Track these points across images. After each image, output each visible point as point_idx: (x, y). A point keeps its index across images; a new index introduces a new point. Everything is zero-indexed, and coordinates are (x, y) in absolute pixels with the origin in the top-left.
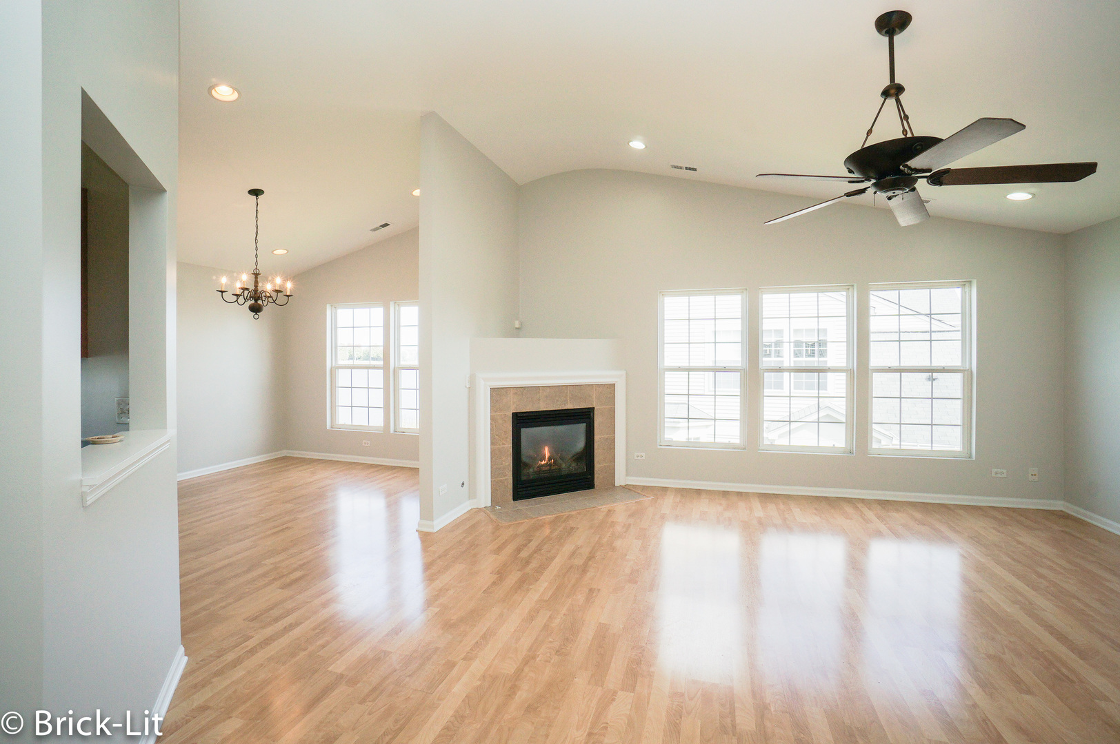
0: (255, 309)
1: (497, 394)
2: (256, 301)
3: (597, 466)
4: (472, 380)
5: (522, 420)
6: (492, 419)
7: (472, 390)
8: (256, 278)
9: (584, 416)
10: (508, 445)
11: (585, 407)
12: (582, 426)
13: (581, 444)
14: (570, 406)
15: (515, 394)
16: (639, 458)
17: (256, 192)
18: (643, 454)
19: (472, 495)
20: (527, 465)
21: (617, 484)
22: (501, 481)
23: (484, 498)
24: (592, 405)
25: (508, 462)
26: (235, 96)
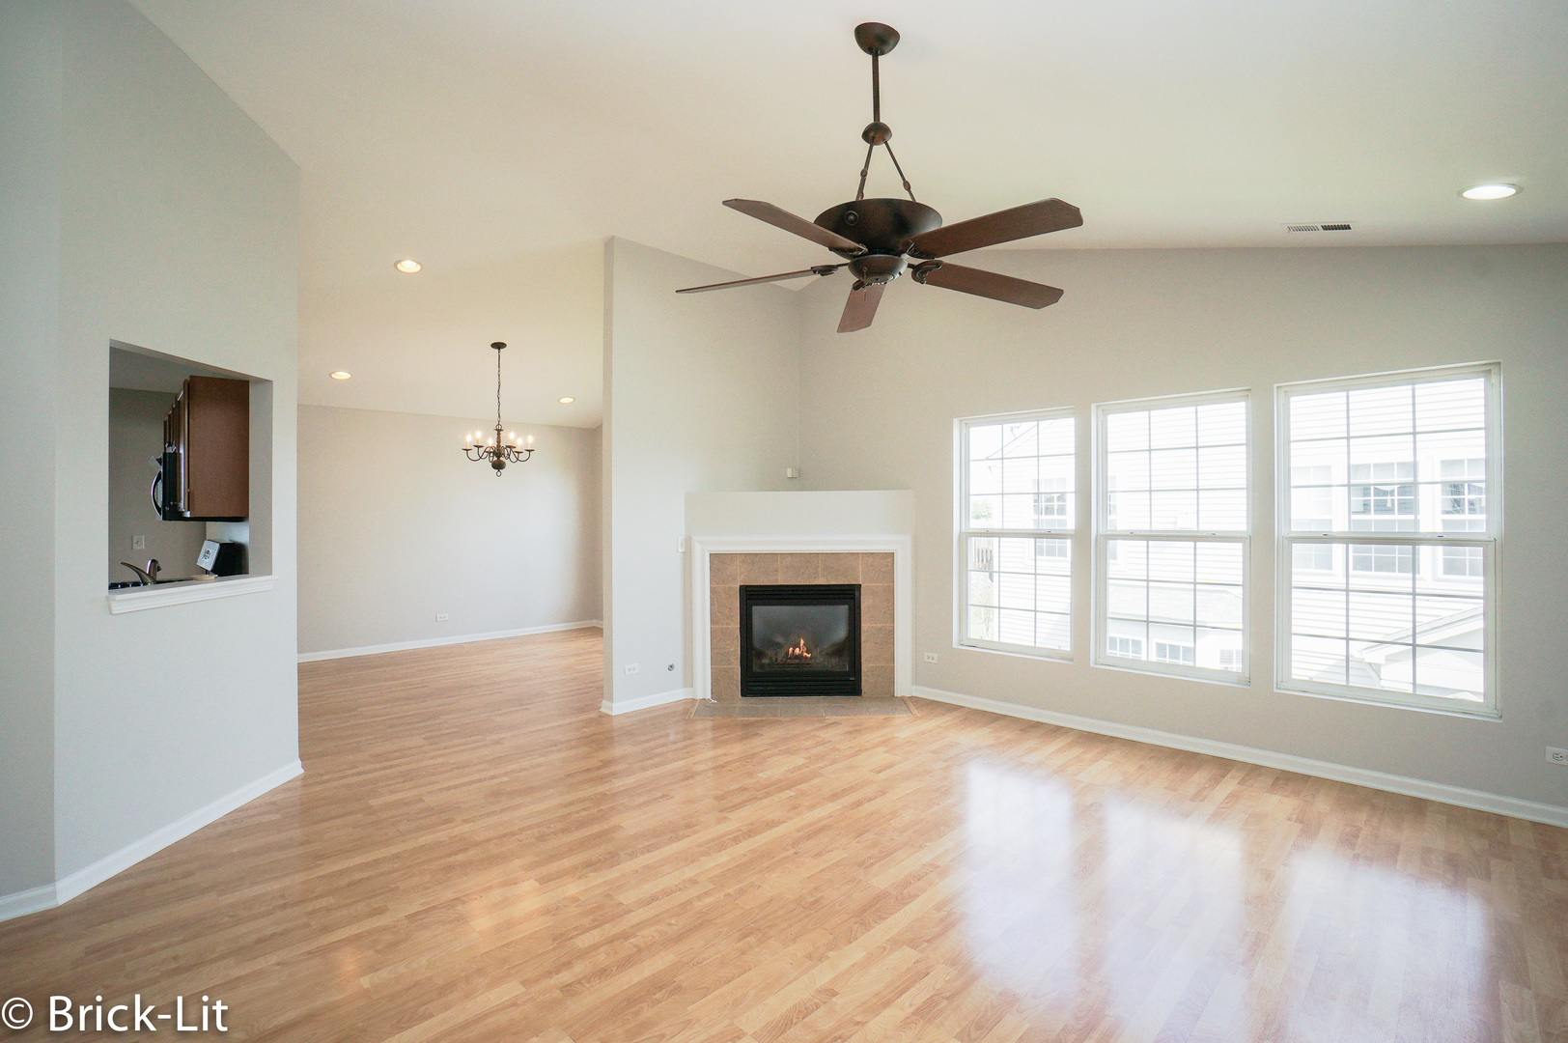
0: (498, 466)
1: (719, 561)
2: (498, 457)
3: (866, 666)
4: (688, 543)
5: (753, 596)
6: (712, 591)
7: (687, 555)
8: (499, 434)
9: (847, 595)
10: (735, 626)
11: (846, 583)
12: (842, 610)
13: (841, 633)
14: (822, 581)
15: (744, 562)
16: (930, 660)
17: (498, 346)
18: (936, 656)
19: (689, 681)
20: (760, 654)
21: (898, 694)
22: (725, 670)
23: (703, 689)
24: (857, 580)
25: (735, 647)
26: (418, 268)
